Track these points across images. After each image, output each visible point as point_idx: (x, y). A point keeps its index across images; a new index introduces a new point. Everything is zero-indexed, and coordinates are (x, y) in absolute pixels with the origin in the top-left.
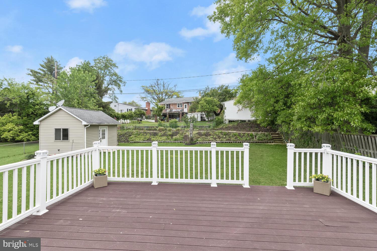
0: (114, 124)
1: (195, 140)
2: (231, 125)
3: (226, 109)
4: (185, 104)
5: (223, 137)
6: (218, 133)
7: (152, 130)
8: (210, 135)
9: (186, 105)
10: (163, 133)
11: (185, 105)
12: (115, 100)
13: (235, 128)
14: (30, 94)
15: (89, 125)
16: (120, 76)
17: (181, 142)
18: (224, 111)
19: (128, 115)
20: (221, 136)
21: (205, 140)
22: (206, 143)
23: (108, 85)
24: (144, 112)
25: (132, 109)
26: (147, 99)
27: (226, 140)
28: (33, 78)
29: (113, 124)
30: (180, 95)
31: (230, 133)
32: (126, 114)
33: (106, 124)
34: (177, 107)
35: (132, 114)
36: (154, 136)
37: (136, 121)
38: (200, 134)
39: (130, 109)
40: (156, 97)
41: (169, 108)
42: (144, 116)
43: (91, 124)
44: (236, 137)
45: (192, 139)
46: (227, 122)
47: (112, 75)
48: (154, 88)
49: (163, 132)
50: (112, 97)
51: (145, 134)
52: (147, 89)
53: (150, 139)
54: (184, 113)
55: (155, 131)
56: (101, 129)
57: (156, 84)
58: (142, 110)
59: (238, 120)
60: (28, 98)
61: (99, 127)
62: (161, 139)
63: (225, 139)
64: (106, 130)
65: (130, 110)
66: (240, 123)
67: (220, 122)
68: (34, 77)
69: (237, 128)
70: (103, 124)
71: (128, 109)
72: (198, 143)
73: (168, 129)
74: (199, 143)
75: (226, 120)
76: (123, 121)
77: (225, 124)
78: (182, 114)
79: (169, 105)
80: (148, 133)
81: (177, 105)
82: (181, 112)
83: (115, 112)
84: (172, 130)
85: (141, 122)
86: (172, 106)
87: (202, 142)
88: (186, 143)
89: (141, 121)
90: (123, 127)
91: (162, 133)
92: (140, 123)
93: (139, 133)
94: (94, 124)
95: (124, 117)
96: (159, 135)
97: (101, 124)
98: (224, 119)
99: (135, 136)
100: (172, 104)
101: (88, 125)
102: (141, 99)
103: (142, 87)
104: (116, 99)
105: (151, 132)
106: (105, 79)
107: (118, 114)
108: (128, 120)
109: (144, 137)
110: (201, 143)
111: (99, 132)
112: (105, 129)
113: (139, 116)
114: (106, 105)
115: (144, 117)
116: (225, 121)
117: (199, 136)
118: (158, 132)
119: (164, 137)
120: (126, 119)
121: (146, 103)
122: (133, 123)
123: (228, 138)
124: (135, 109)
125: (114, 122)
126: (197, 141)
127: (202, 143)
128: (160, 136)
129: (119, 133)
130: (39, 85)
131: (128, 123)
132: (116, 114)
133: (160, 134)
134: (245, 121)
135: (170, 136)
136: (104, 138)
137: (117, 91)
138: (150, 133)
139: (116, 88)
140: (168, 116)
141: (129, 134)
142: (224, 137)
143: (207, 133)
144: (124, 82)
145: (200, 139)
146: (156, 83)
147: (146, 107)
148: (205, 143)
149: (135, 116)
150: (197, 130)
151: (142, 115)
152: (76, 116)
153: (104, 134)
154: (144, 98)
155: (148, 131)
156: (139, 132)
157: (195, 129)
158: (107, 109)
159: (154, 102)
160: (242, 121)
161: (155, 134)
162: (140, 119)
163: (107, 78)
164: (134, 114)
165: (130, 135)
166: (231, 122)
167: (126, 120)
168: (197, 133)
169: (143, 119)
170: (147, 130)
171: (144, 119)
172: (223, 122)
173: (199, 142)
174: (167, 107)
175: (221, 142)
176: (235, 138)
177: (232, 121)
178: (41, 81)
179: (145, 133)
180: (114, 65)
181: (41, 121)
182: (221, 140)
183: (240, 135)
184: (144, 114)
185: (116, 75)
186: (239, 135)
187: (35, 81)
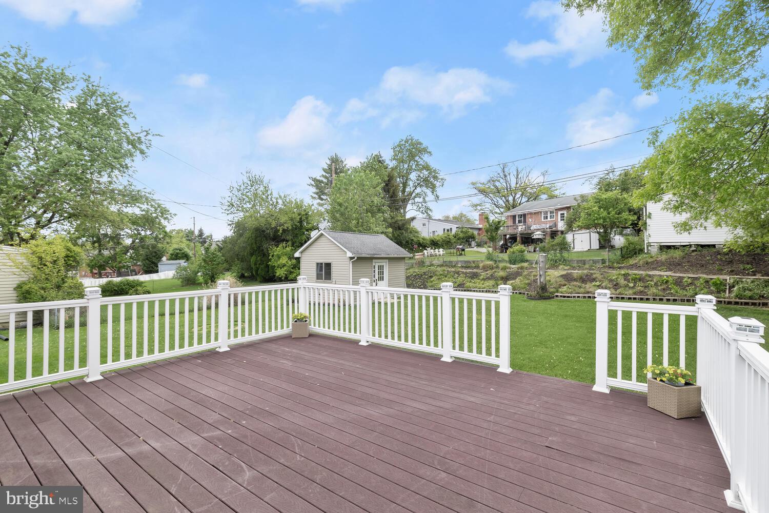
0: (398, 256)
1: (552, 290)
2: (663, 257)
3: (650, 218)
4: (562, 212)
5: (627, 286)
6: (617, 277)
7: (472, 267)
8: (594, 280)
9: (564, 214)
10: (491, 274)
11: (561, 214)
12: (427, 213)
13: (672, 265)
14: (303, 215)
15: (356, 258)
16: (434, 169)
17: (520, 293)
18: (646, 223)
19: (441, 240)
20: (622, 282)
21: (577, 290)
22: (579, 297)
23: (416, 189)
24: (473, 234)
25: (451, 229)
26: (484, 207)
27: (635, 294)
28: (314, 190)
29: (396, 256)
30: (557, 193)
31: (650, 276)
32: (437, 239)
33: (383, 256)
34: (543, 220)
35: (450, 239)
36: (472, 279)
37: (455, 251)
38: (568, 278)
39: (449, 228)
40: (501, 202)
41: (525, 221)
42: (473, 241)
43: (359, 256)
44: (668, 287)
45: (544, 288)
46: (654, 250)
47: (420, 170)
48: (497, 184)
49: (489, 272)
50: (422, 209)
51: (456, 275)
52: (482, 187)
53: (464, 284)
54: (558, 231)
55: (475, 270)
56: (376, 264)
57: (502, 175)
58: (470, 230)
59: (688, 244)
60: (301, 221)
61: (373, 260)
62: (483, 286)
63: (631, 292)
64: (386, 267)
65: (448, 230)
66: (693, 251)
67: (633, 251)
68: (317, 189)
69: (679, 265)
70: (378, 256)
71: (444, 229)
72: (557, 296)
73: (501, 265)
74: (561, 296)
75: (652, 244)
76: (432, 251)
77: (648, 253)
78: (552, 234)
79: (525, 215)
80: (463, 273)
81: (543, 216)
82: (548, 230)
83: (419, 236)
84: (510, 268)
85: (463, 252)
86: (531, 218)
87: (569, 295)
88: (531, 296)
89: (463, 250)
90: (423, 262)
91: (487, 274)
92: (461, 254)
93: (446, 272)
94: (363, 256)
95: (435, 244)
96: (482, 277)
97: (376, 256)
98: (646, 242)
99: (439, 279)
100: (531, 214)
101: (354, 258)
102: (472, 209)
103: (473, 184)
104: (429, 212)
105: (468, 271)
106: (410, 178)
107: (423, 239)
108: (441, 250)
109: (454, 280)
110: (564, 297)
111: (373, 269)
112: (384, 264)
113: (463, 242)
114: (403, 225)
115: (473, 243)
116: (649, 248)
117: (564, 282)
118: (482, 271)
119: (489, 281)
120: (439, 248)
121: (480, 215)
122: (450, 255)
123: (642, 289)
124: (457, 227)
125: (398, 253)
126: (557, 291)
127: (568, 297)
128: (483, 279)
129: (415, 272)
130: (322, 199)
131: (440, 255)
132: (421, 240)
133: (483, 275)
134: (714, 246)
135: (501, 280)
136: (381, 279)
137: (430, 197)
138: (466, 273)
139: (428, 192)
140: (518, 239)
141: (430, 275)
142: (632, 285)
143: (587, 275)
144: (442, 179)
145: (565, 289)
146: (499, 172)
147: (480, 224)
148: (574, 297)
149: (455, 242)
150: (566, 268)
151: (470, 240)
152: (340, 243)
153: (381, 273)
154: (476, 205)
155: (464, 271)
156: (448, 271)
157: (562, 266)
158: (405, 230)
159: (496, 213)
160: (702, 246)
161: (474, 276)
162: (461, 247)
163: (413, 176)
164: (453, 238)
165: (431, 277)
166: (665, 250)
167: (437, 250)
168: (562, 276)
169: (472, 248)
170: (462, 267)
171: (473, 246)
172: (641, 251)
173: (561, 294)
174: (520, 222)
175: (617, 297)
176: (664, 289)
177: (669, 247)
178: (324, 194)
179: (458, 273)
180: (425, 150)
181: (301, 252)
182: (620, 294)
183: (681, 282)
184: (473, 237)
185: (427, 167)
186: (678, 282)
187: (317, 193)
